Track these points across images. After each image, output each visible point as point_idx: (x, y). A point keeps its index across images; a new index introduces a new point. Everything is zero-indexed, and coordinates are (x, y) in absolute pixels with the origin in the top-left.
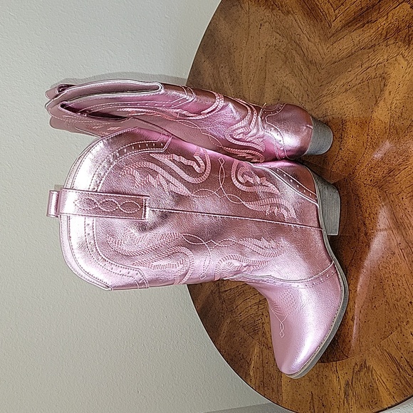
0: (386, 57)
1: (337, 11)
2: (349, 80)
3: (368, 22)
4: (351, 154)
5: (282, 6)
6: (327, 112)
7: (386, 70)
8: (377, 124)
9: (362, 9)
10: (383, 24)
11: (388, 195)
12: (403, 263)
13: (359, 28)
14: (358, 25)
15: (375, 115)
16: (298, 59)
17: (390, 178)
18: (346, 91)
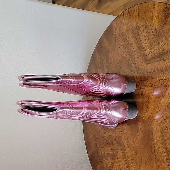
0: (168, 78)
1: (150, 51)
2: (152, 82)
3: (162, 60)
4: (151, 114)
5: (128, 40)
6: (143, 93)
7: (168, 83)
8: (162, 105)
9: (160, 53)
10: (168, 62)
11: (164, 137)
12: (168, 168)
13: (158, 61)
14: (158, 60)
15: (162, 101)
16: (133, 66)
17: (165, 130)
18: (151, 86)
